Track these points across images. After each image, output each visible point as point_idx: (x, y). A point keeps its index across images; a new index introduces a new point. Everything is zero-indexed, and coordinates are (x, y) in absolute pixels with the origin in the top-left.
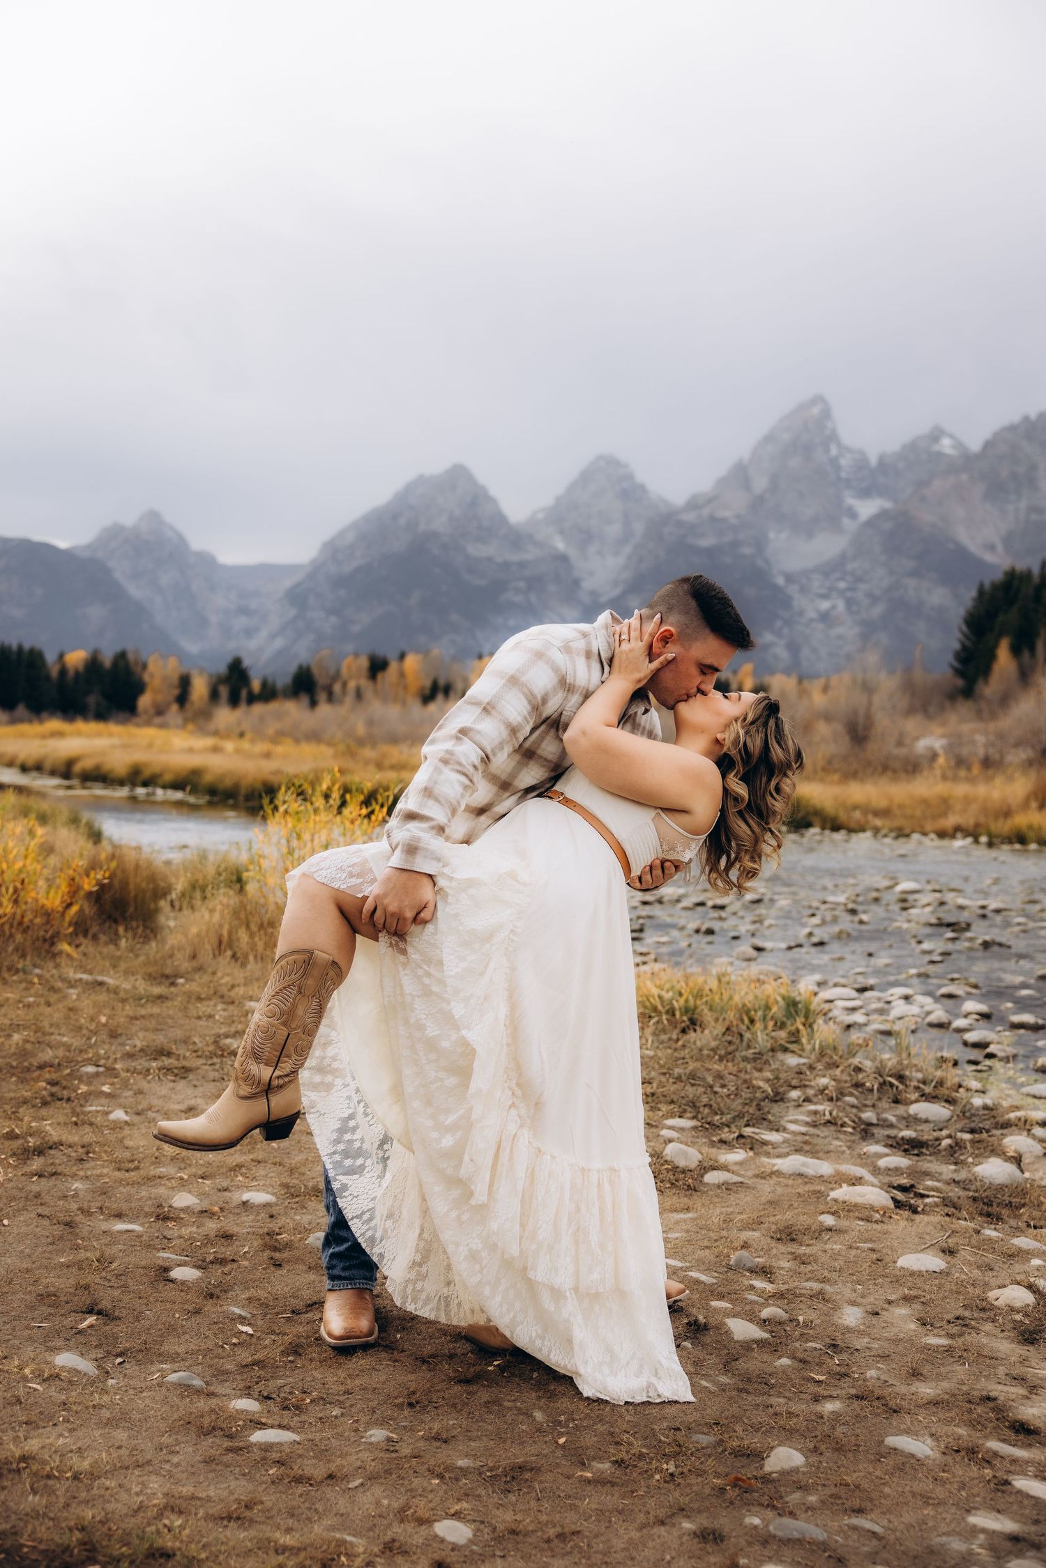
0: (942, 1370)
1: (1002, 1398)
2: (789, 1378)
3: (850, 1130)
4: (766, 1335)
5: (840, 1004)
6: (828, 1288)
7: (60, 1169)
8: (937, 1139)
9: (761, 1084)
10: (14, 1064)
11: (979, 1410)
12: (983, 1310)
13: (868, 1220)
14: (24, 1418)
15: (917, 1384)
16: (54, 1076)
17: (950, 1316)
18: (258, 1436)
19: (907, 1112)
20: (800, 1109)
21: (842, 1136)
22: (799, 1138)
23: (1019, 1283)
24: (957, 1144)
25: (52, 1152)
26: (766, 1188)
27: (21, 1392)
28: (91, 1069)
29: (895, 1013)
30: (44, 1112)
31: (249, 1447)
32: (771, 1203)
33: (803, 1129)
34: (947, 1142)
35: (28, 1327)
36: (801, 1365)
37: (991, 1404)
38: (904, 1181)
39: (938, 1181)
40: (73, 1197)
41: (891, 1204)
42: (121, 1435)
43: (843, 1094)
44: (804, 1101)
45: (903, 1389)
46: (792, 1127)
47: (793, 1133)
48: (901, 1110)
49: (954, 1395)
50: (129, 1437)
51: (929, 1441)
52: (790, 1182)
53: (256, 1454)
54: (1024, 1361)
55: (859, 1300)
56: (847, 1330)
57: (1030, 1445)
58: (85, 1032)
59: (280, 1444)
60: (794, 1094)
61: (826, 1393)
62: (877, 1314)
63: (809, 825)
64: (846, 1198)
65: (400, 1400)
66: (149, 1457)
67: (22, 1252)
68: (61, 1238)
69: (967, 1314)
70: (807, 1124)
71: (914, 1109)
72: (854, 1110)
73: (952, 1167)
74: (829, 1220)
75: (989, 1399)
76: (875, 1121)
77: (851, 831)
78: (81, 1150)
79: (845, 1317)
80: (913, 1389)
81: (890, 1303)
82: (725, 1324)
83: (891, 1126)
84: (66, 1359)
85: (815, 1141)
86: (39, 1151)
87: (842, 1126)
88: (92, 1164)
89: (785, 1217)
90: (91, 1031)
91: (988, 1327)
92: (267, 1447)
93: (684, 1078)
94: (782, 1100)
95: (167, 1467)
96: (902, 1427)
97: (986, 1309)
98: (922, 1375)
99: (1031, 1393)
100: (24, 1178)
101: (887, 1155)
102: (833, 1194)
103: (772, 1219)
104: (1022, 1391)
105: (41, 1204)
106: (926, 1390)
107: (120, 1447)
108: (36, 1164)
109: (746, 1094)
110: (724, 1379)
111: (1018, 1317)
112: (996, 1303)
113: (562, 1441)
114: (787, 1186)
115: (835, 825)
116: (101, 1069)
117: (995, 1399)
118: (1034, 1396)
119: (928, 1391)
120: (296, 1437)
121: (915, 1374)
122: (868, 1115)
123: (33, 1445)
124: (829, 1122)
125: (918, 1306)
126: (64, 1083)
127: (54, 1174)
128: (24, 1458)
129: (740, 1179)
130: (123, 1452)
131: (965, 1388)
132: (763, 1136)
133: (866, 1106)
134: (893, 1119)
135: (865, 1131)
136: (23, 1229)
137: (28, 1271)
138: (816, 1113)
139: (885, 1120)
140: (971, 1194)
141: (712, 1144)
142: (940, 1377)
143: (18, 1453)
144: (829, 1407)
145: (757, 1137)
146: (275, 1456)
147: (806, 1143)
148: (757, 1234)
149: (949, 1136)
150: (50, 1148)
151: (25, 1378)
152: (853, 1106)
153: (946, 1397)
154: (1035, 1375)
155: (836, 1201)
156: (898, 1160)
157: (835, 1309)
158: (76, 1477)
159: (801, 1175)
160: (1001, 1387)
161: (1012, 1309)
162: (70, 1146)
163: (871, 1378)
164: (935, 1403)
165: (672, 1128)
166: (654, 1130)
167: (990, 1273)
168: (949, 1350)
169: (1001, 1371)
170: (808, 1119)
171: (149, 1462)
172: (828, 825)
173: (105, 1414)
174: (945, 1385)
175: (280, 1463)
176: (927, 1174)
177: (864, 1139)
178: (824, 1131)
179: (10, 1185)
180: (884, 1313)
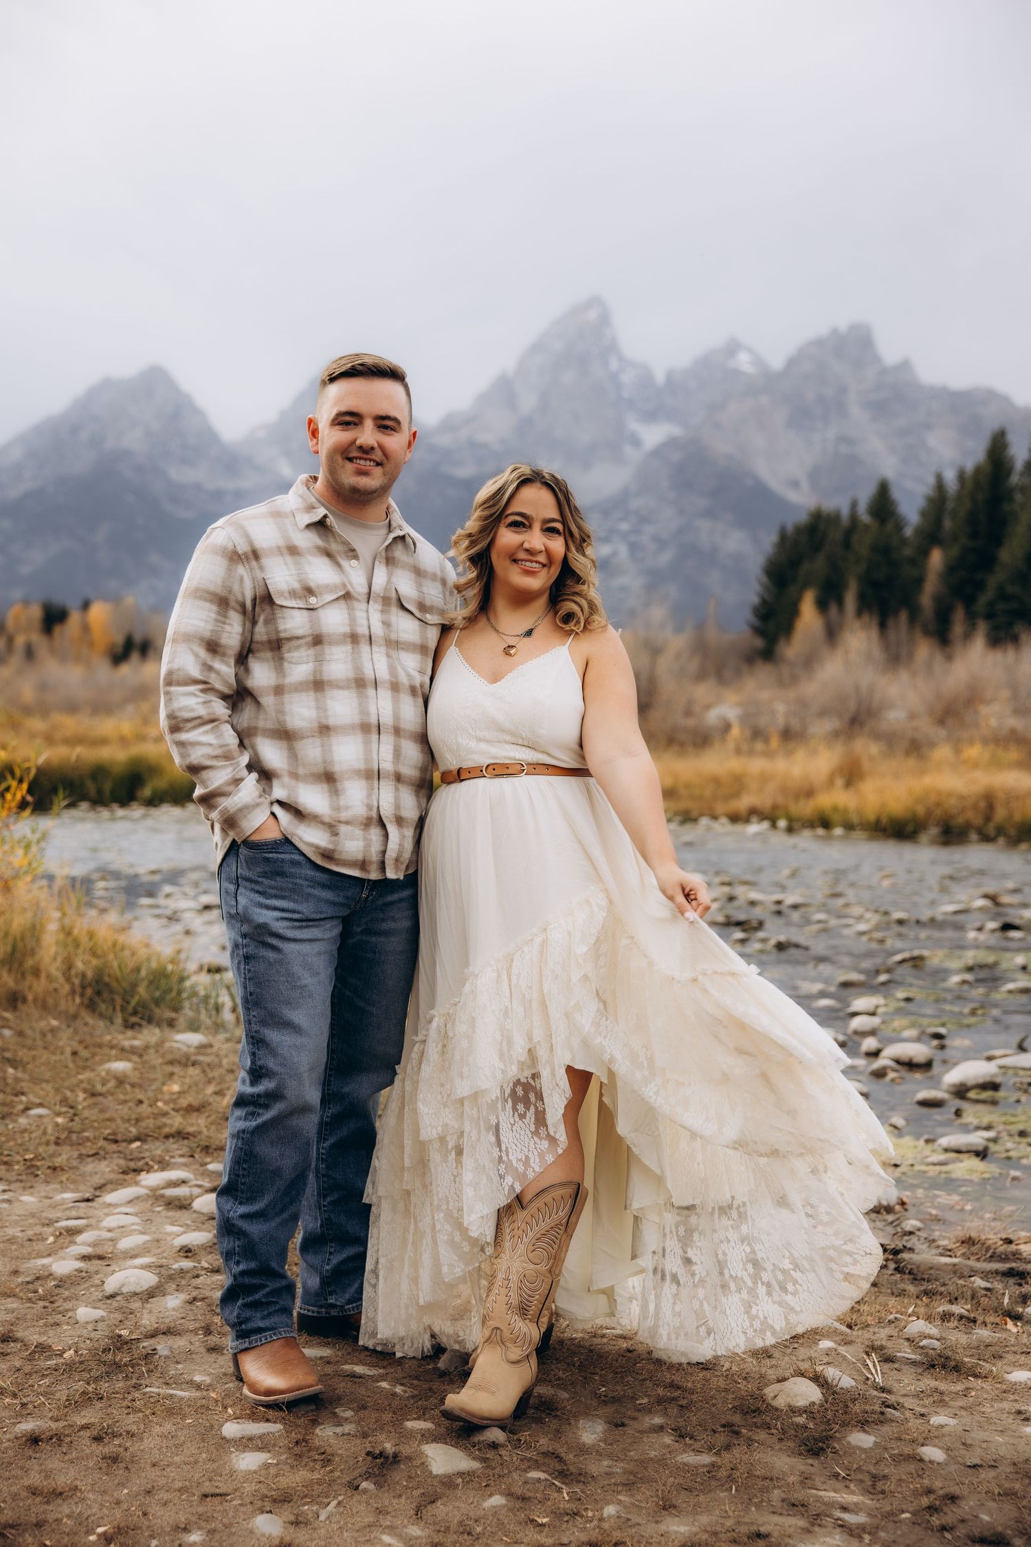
0: (702, 1498)
1: (775, 1534)
2: (501, 1524)
4: (475, 1465)
6: (561, 1393)
12: (757, 1412)
15: (669, 1520)
23: (802, 1375)
36: (519, 1504)
45: (649, 1529)
49: (715, 1534)
54: (805, 1480)
55: (602, 1408)
56: (584, 1450)
62: (623, 1425)
69: (736, 1419)
75: (759, 1535)
79: (581, 1432)
80: (663, 1528)
81: (640, 1409)
82: (419, 1453)
91: (765, 1436)
97: (761, 1411)
98: (675, 1507)
99: (813, 1525)
104: (802, 1523)
106: (680, 1528)
110: (415, 1531)
111: (801, 1420)
112: (774, 1403)
117: (767, 1536)
118: (816, 1529)
119: (682, 1529)
121: (666, 1507)
125: (675, 1412)
131: (729, 1523)
142: (696, 1509)
153: (705, 1536)
154: (819, 1499)
157: (568, 1422)
160: (776, 1518)
161: (793, 1410)
163: (610, 1517)
167: (768, 1362)
168: (711, 1470)
169: (777, 1494)
174: (704, 1519)
180: (632, 1424)
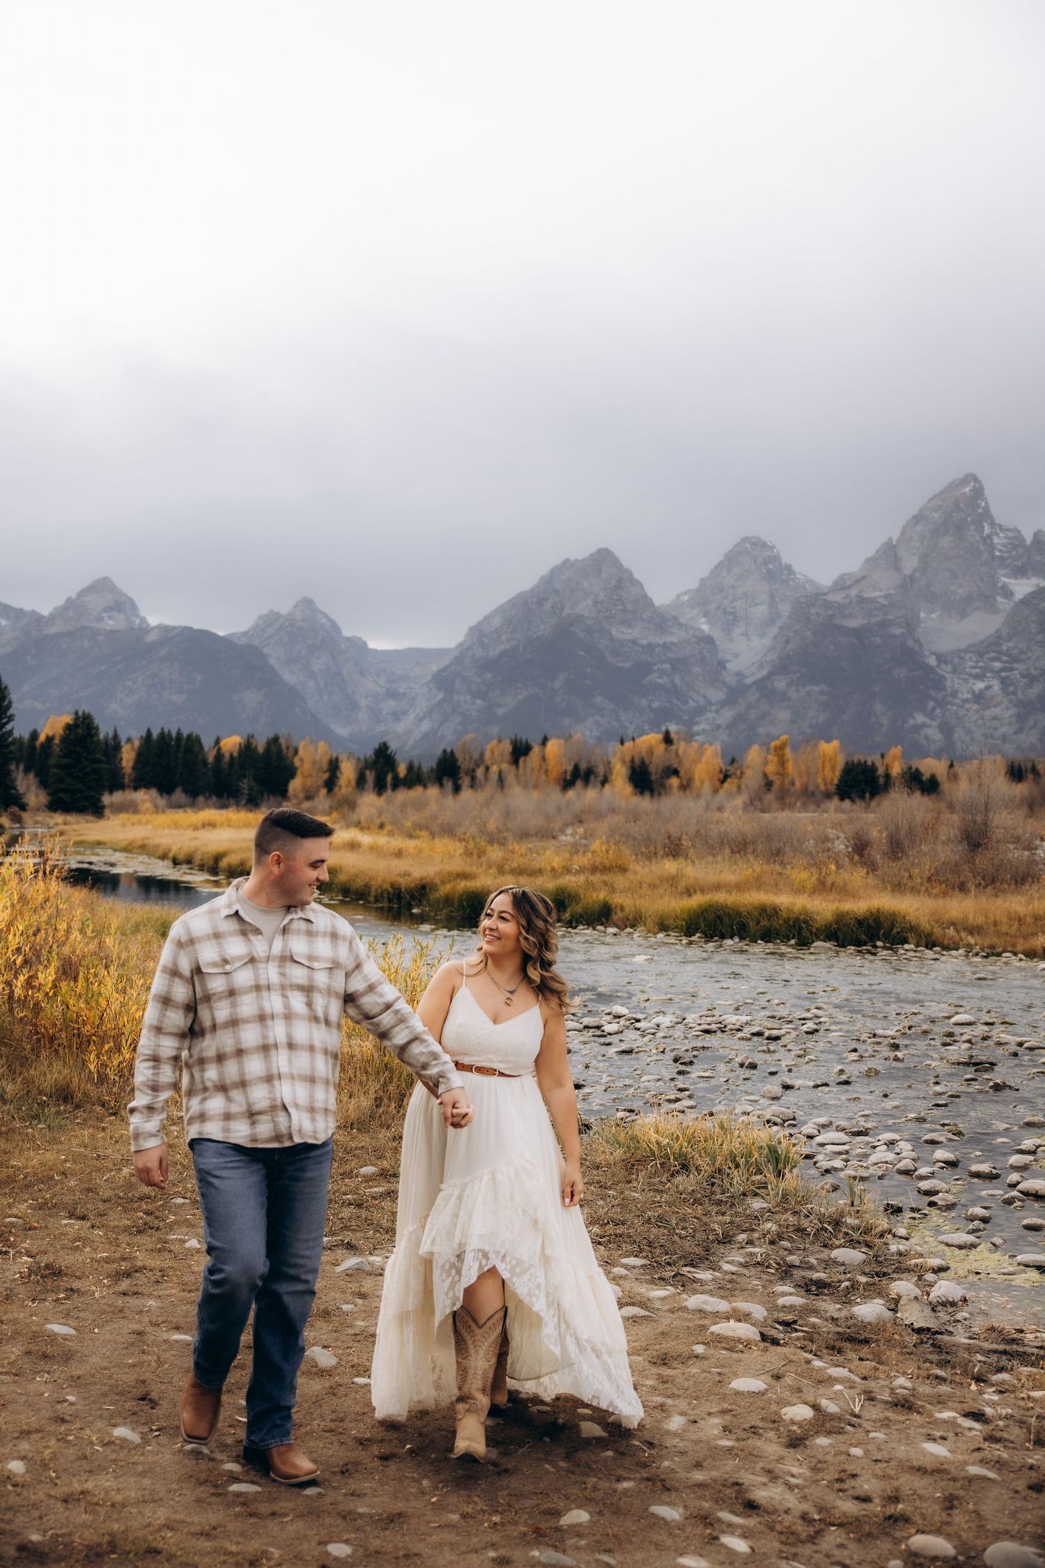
0: (718, 1463)
1: (747, 1484)
2: (606, 1465)
3: (772, 1271)
4: (604, 1434)
5: (830, 1148)
6: (669, 1402)
7: (140, 1290)
8: (840, 1281)
9: (716, 1227)
10: (121, 1194)
11: (728, 1491)
12: (774, 1422)
13: (731, 1350)
14: (88, 1469)
15: (695, 1472)
16: (150, 1207)
17: (747, 1426)
18: (235, 1488)
19: (829, 1255)
20: (742, 1251)
21: (764, 1276)
22: (728, 1277)
23: (809, 1403)
24: (852, 1286)
25: (137, 1275)
26: (666, 1321)
27: (88, 1452)
28: (180, 1201)
29: (873, 1159)
30: (137, 1239)
31: (226, 1494)
32: (663, 1333)
33: (734, 1269)
34: (847, 1283)
35: (100, 1409)
36: (619, 1456)
37: (736, 1488)
38: (790, 1317)
39: (821, 1318)
40: (147, 1311)
41: (758, 1338)
42: (146, 1482)
43: (781, 1238)
44: (747, 1243)
45: (682, 1474)
46: (727, 1267)
47: (726, 1273)
48: (825, 1254)
49: (716, 1481)
50: (152, 1484)
51: (681, 1510)
52: (690, 1316)
53: (230, 1498)
54: (780, 1459)
55: (690, 1412)
56: (668, 1432)
57: (749, 1516)
58: (179, 1167)
59: (247, 1493)
60: (742, 1237)
61: (627, 1476)
62: (695, 1422)
63: (905, 941)
64: (721, 1332)
65: (336, 1469)
66: (161, 1496)
67: (104, 1354)
68: (133, 1344)
69: (761, 1424)
70: (741, 1264)
71: (835, 1253)
72: (786, 1253)
73: (838, 1306)
74: (699, 1349)
75: (737, 1484)
76: (798, 1264)
77: (946, 948)
78: (159, 1274)
79: (671, 1423)
80: (690, 1475)
81: (710, 1414)
82: (578, 1425)
83: (811, 1268)
84: (121, 1432)
85: (739, 1280)
86: (128, 1275)
87: (767, 1267)
88: (165, 1285)
89: (668, 1346)
90: (184, 1166)
91: (771, 1434)
92: (238, 1495)
93: (653, 1220)
94: (730, 1242)
95: (171, 1503)
96: (668, 1500)
97: (776, 1421)
98: (702, 1466)
99: (770, 1481)
100: (113, 1296)
101: (791, 1294)
102: (713, 1329)
103: (658, 1347)
104: (765, 1480)
105: (123, 1318)
106: (699, 1476)
107: (144, 1489)
108: (125, 1284)
109: (700, 1236)
111: (795, 1428)
112: (784, 1417)
113: (434, 1499)
114: (686, 1319)
115: (930, 942)
116: (187, 1201)
117: (742, 1484)
118: (770, 1484)
120: (258, 1489)
121: (698, 1465)
122: (793, 1259)
123: (90, 1485)
124: (758, 1263)
125: (728, 1417)
126: (157, 1214)
127: (136, 1293)
128: (82, 1492)
129: (647, 1313)
130: (146, 1492)
131: (726, 1476)
132: (696, 1275)
133: (799, 1249)
134: (814, 1262)
135: (786, 1272)
136: (108, 1337)
137: (106, 1368)
138: (752, 1254)
139: (808, 1263)
140: (839, 1329)
141: (652, 1282)
142: (715, 1468)
143: (79, 1490)
144: (626, 1485)
145: (689, 1275)
146: (242, 1500)
147: (730, 1281)
148: (640, 1358)
149: (849, 1280)
150: (136, 1271)
151: (92, 1443)
152: (786, 1249)
153: (710, 1481)
154: (781, 1470)
155: (712, 1333)
156: (798, 1301)
157: (666, 1418)
158: (113, 1505)
159: (701, 1311)
160: (753, 1477)
161: (793, 1422)
162: (151, 1270)
163: (665, 1467)
164: (701, 1485)
165: (626, 1267)
166: (609, 1267)
167: (795, 1394)
168: (730, 1449)
169: (761, 1464)
170: (742, 1260)
171: (161, 1499)
172: (923, 942)
173: (140, 1468)
174: (714, 1473)
175: (244, 1504)
176: (815, 1312)
177: (782, 1279)
178: (753, 1271)
179: (104, 1301)
180: (702, 1422)
